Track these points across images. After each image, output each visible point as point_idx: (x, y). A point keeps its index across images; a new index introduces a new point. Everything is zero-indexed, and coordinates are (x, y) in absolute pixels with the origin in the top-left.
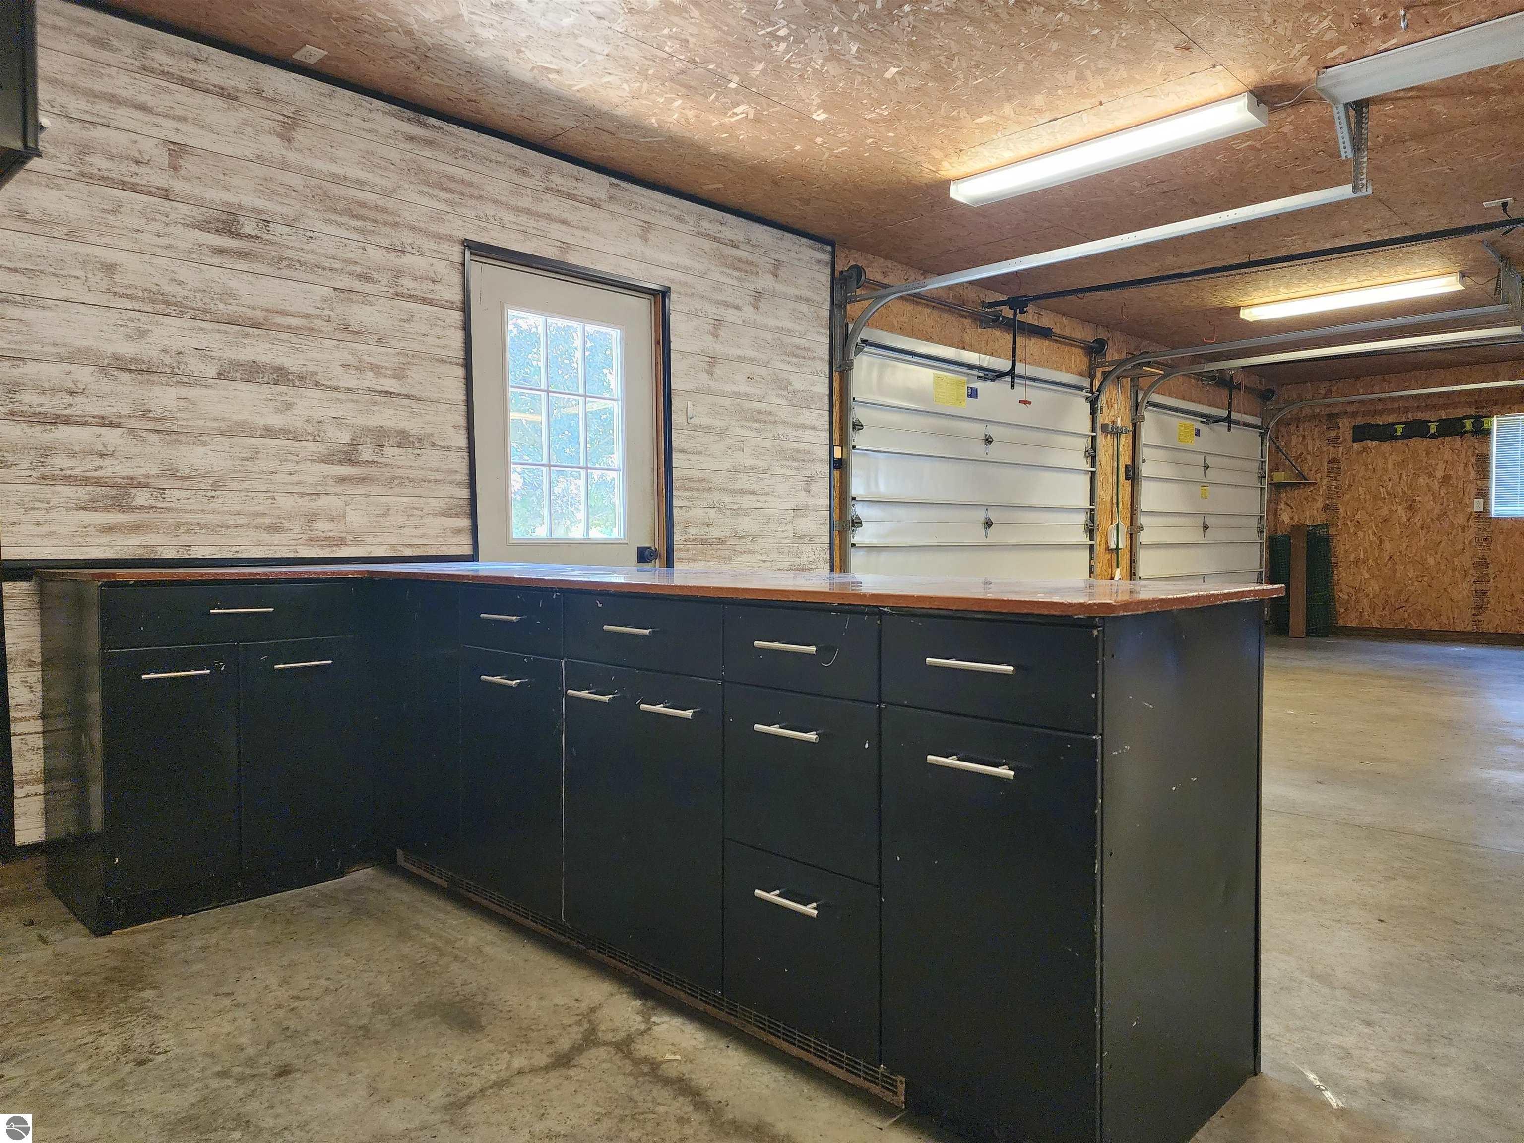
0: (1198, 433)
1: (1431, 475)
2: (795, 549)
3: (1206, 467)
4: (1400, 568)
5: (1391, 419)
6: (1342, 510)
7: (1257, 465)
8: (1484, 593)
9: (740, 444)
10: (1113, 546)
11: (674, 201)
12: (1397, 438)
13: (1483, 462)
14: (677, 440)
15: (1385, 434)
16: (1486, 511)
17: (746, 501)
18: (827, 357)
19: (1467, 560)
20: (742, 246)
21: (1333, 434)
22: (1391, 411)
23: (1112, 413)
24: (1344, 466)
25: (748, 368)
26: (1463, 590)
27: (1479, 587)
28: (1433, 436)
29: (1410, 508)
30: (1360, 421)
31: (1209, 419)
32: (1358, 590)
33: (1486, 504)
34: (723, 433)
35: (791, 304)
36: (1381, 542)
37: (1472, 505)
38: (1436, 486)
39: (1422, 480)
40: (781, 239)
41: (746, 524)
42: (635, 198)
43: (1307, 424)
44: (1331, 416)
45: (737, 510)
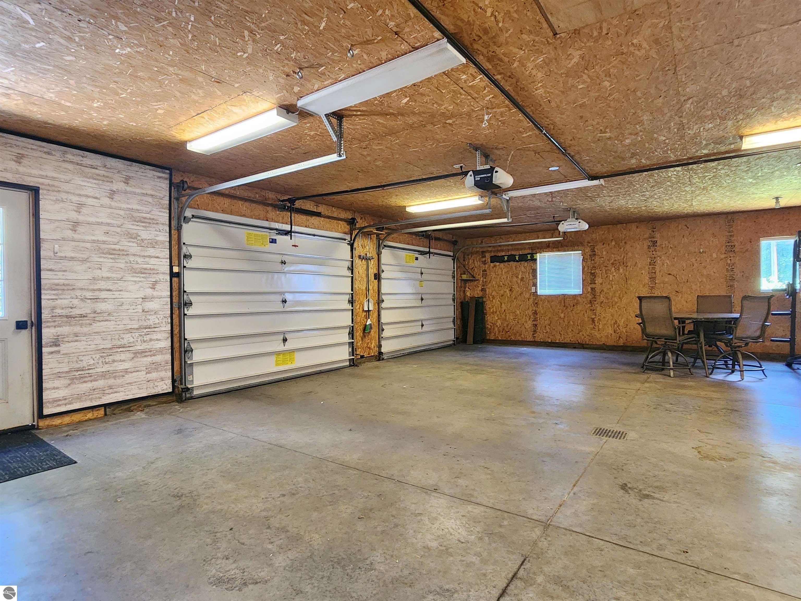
0: (417, 259)
1: (517, 277)
2: (144, 317)
3: (422, 273)
4: (508, 315)
5: (503, 254)
6: (487, 291)
7: (451, 272)
8: (536, 325)
9: (99, 266)
10: (366, 309)
11: (44, 144)
12: (505, 262)
13: (534, 271)
14: (44, 264)
15: (500, 260)
16: (536, 292)
17: (103, 295)
18: (168, 223)
19: (530, 312)
20: (101, 168)
21: (484, 259)
22: (502, 251)
23: (365, 250)
24: (488, 272)
25: (105, 228)
26: (529, 324)
27: (534, 323)
28: (517, 261)
29: (511, 290)
30: (493, 254)
31: (422, 253)
32: (494, 324)
33: (536, 289)
34: (84, 261)
35: (139, 197)
36: (501, 304)
37: (531, 290)
38: (519, 282)
39: (515, 279)
40: (130, 166)
41: (101, 306)
42: (10, 141)
43: (475, 255)
44: (483, 252)
45: (96, 299)
